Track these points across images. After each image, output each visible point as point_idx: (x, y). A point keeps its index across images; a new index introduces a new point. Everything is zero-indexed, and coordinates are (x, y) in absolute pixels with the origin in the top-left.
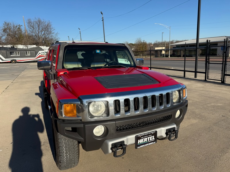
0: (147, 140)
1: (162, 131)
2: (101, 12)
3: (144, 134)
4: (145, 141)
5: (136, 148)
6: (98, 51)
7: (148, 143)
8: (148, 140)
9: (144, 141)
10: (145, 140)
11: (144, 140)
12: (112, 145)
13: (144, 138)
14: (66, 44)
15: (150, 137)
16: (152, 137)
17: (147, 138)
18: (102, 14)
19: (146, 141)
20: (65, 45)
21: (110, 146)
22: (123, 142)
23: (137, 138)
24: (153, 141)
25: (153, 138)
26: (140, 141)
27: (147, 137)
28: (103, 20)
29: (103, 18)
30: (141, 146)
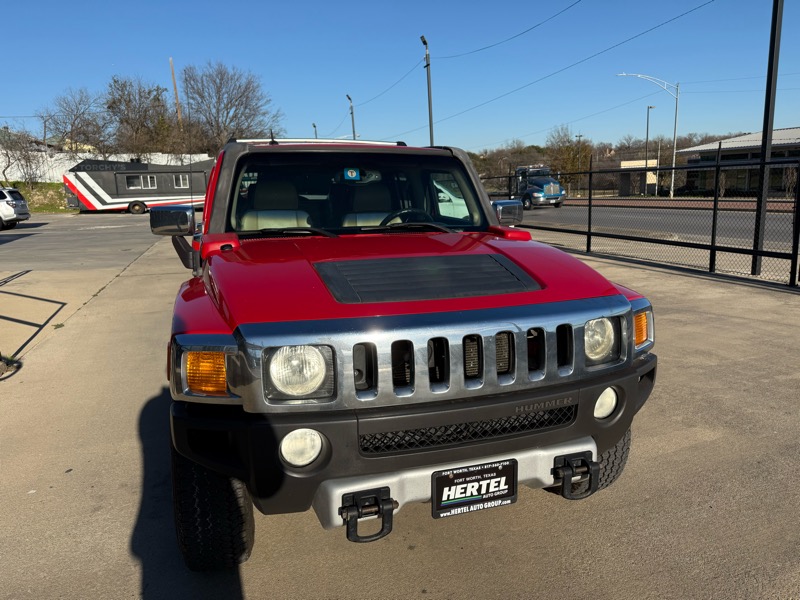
1: (537, 463)
2: (422, 38)
3: (467, 467)
4: (468, 494)
5: (436, 515)
6: (352, 174)
7: (483, 501)
9: (465, 492)
10: (472, 489)
11: (465, 489)
12: (345, 497)
13: (467, 482)
14: (244, 150)
15: (488, 481)
16: (499, 482)
17: (476, 485)
18: (425, 43)
19: (475, 493)
20: (240, 151)
21: (337, 503)
22: (386, 490)
23: (440, 482)
24: (501, 497)
25: (503, 486)
26: (452, 493)
27: (478, 481)
28: (428, 65)
29: (427, 58)
30: (454, 512)
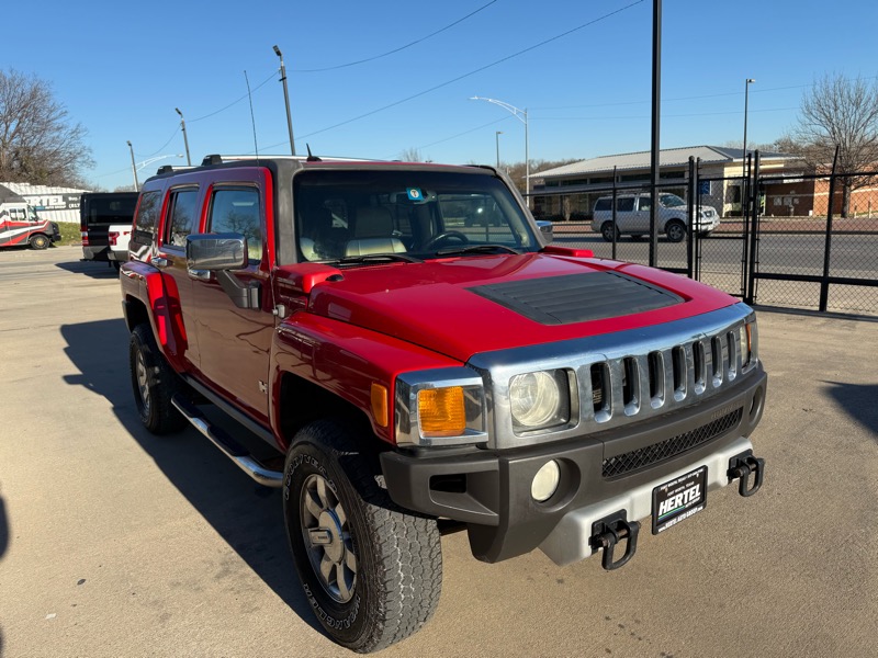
0: (683, 501)
1: (717, 465)
2: (275, 48)
3: (676, 479)
4: (676, 506)
5: (654, 532)
6: (415, 194)
7: (685, 511)
8: (686, 501)
9: (674, 505)
10: (678, 499)
11: (674, 501)
12: (594, 526)
13: (675, 494)
14: (298, 167)
15: (688, 491)
16: (695, 490)
17: (681, 495)
18: (279, 53)
19: (681, 504)
20: (294, 169)
21: (586, 534)
22: (622, 513)
23: (659, 496)
24: (696, 505)
25: (698, 494)
26: (666, 507)
27: (682, 491)
28: (284, 79)
29: (283, 69)
30: (668, 524)
